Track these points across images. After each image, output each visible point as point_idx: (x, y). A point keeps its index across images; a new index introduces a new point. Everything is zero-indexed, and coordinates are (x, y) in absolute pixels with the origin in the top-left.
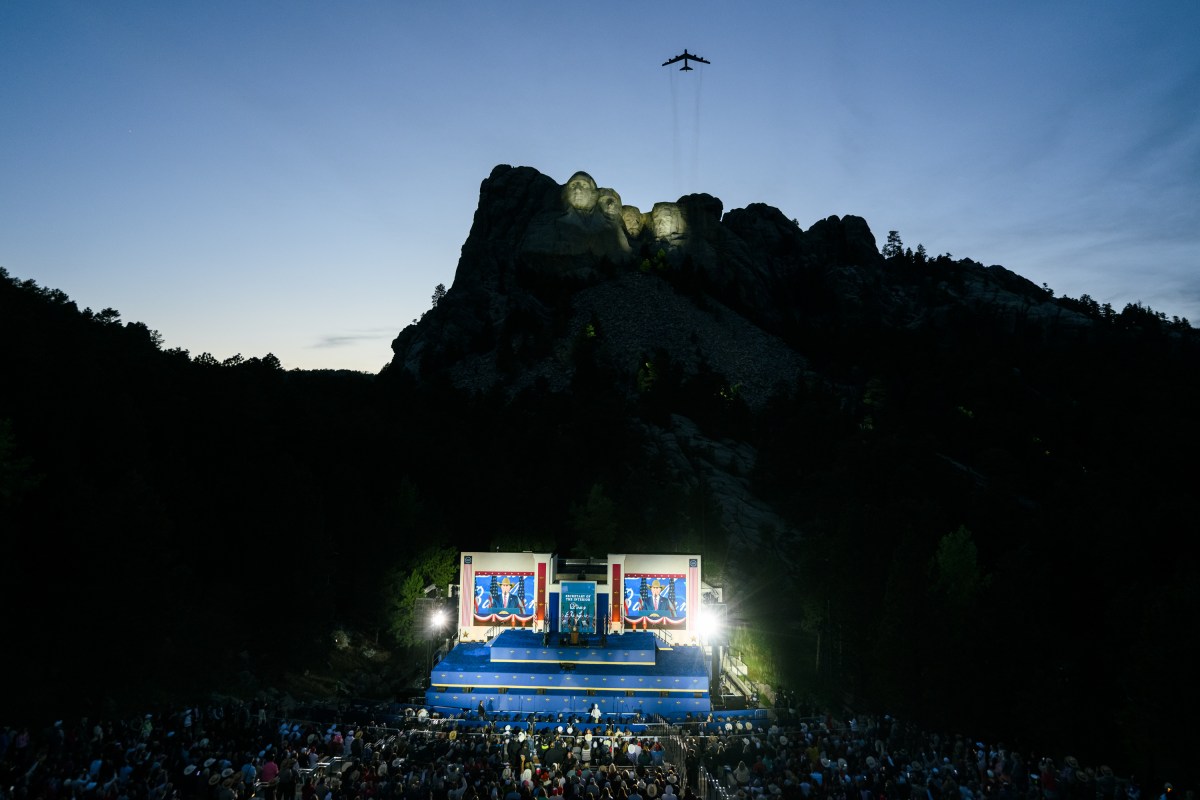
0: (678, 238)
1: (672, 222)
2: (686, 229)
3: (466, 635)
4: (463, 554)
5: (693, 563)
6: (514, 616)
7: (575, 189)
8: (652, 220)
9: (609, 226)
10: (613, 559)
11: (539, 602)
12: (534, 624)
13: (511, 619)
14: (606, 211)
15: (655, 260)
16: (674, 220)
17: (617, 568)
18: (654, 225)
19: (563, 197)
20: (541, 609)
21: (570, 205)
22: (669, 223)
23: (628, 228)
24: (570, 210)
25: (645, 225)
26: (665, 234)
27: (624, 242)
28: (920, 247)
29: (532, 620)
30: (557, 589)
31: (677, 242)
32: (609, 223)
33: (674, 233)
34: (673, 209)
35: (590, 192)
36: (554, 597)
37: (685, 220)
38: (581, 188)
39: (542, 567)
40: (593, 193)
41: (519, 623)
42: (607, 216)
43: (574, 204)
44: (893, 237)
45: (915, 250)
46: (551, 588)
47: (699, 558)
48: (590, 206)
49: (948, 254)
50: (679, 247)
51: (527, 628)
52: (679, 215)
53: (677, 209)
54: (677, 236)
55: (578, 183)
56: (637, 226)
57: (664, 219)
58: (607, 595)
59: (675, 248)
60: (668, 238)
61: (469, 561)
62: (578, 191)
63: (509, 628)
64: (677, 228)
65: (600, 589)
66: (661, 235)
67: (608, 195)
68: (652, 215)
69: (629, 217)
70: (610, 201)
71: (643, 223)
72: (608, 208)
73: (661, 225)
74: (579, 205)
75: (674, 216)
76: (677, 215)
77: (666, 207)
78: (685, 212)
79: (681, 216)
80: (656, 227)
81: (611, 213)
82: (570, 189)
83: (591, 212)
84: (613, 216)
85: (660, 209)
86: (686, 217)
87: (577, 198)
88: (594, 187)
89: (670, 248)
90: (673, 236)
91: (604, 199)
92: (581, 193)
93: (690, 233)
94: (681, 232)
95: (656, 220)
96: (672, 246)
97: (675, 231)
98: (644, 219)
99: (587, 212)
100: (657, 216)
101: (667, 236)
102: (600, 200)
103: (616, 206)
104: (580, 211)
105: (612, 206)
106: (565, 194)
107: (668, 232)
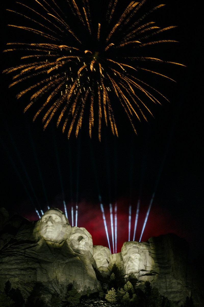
0: (147, 275)
1: (140, 260)
2: (153, 266)
7: (47, 222)
8: (122, 259)
9: (78, 258)
14: (76, 247)
15: (122, 292)
16: (143, 258)
18: (124, 263)
21: (40, 238)
22: (137, 261)
24: (40, 243)
25: (115, 265)
26: (134, 271)
27: (92, 275)
31: (145, 278)
32: (78, 256)
33: (142, 270)
34: (141, 247)
35: (61, 226)
37: (152, 258)
38: (52, 221)
40: (64, 226)
42: (78, 250)
43: (45, 236)
48: (60, 238)
50: (147, 283)
52: (147, 253)
53: (144, 247)
54: (145, 273)
55: (50, 217)
56: (107, 265)
57: (133, 257)
59: (144, 283)
60: (136, 275)
62: (50, 223)
64: (146, 266)
66: (129, 273)
67: (80, 233)
68: (121, 254)
69: (100, 257)
70: (81, 238)
71: (113, 263)
72: (79, 244)
73: (129, 263)
74: (50, 237)
75: (142, 254)
76: (145, 254)
77: (135, 245)
78: (152, 252)
79: (149, 255)
80: (125, 265)
81: (81, 249)
82: (42, 223)
83: (61, 245)
84: (84, 251)
85: (128, 247)
86: (154, 256)
87: (48, 230)
88: (65, 221)
89: (138, 284)
90: (142, 273)
91: (75, 236)
92: (53, 226)
93: (157, 270)
94: (149, 269)
95: (124, 257)
96: (140, 281)
97: (144, 268)
98: (114, 258)
99: (57, 244)
100: (126, 254)
101: (136, 273)
102: (72, 237)
103: (86, 243)
104: (50, 243)
105: (82, 243)
106: (38, 228)
107: (137, 269)
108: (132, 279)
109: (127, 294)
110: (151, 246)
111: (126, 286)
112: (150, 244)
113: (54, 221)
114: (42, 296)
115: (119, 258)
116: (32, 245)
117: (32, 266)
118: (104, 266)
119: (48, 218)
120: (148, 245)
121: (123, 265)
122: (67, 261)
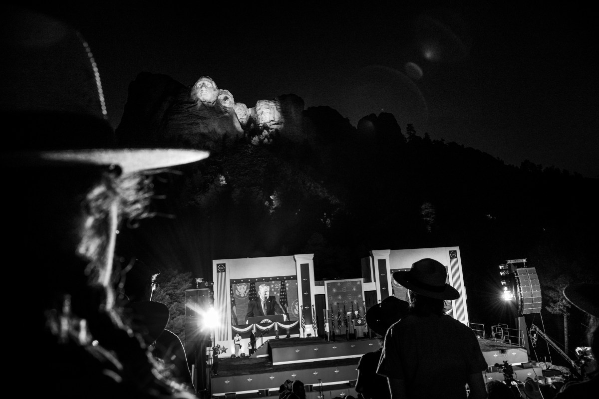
0: (276, 124)
1: (270, 113)
2: (280, 118)
3: (224, 351)
4: (215, 263)
5: (453, 255)
6: (276, 325)
7: (201, 87)
8: (256, 112)
9: (227, 114)
10: (379, 255)
11: (304, 305)
12: (301, 330)
13: (274, 327)
14: (223, 105)
15: (262, 138)
16: (272, 112)
17: (382, 263)
18: (258, 116)
19: (192, 94)
20: (307, 313)
21: (198, 99)
22: (268, 114)
23: (239, 118)
24: (199, 104)
25: (250, 116)
26: (266, 121)
27: (238, 126)
28: (426, 134)
29: (298, 326)
30: (322, 290)
31: (275, 127)
32: (227, 112)
33: (272, 121)
34: (270, 104)
35: (213, 90)
36: (320, 298)
37: (279, 111)
38: (206, 87)
39: (305, 268)
40: (214, 90)
41: (282, 331)
42: (225, 107)
43: (201, 98)
44: (410, 127)
45: (423, 136)
46: (316, 290)
47: (457, 249)
48: (213, 100)
49: (443, 140)
50: (276, 130)
51: (292, 336)
52: (275, 108)
53: (273, 104)
54: (274, 123)
55: (203, 83)
56: (245, 117)
57: (265, 111)
58: (375, 292)
59: (274, 130)
60: (268, 124)
61: (222, 269)
62: (204, 88)
63: (273, 337)
65: (367, 287)
66: (262, 122)
67: (224, 94)
68: (255, 109)
69: (240, 111)
70: (226, 98)
71: (249, 115)
72: (225, 103)
73: (263, 115)
74: (205, 99)
75: (271, 109)
76: (273, 109)
77: (266, 103)
78: (278, 107)
79: (277, 109)
80: (259, 117)
81: (227, 106)
82: (197, 88)
83: (214, 104)
84: (229, 108)
85: (261, 104)
86: (280, 110)
87: (203, 94)
88: (215, 86)
89: (271, 131)
90: (272, 123)
91: (222, 97)
92: (206, 90)
93: (283, 120)
94: (276, 120)
95: (258, 112)
96: (272, 129)
97: (273, 119)
98: (250, 111)
99: (211, 104)
100: (260, 109)
101: (268, 122)
102: (219, 97)
103: (230, 102)
104: (206, 103)
105: (227, 102)
106: (194, 92)
107: (268, 120)
108: (265, 127)
109: (266, 139)
110: (277, 104)
111: (263, 133)
112: (276, 102)
113: (207, 86)
114: (207, 143)
115: (253, 111)
116: (192, 105)
117: (196, 122)
118: (243, 117)
119: (202, 84)
120: (275, 103)
121: (257, 117)
122: (220, 117)
